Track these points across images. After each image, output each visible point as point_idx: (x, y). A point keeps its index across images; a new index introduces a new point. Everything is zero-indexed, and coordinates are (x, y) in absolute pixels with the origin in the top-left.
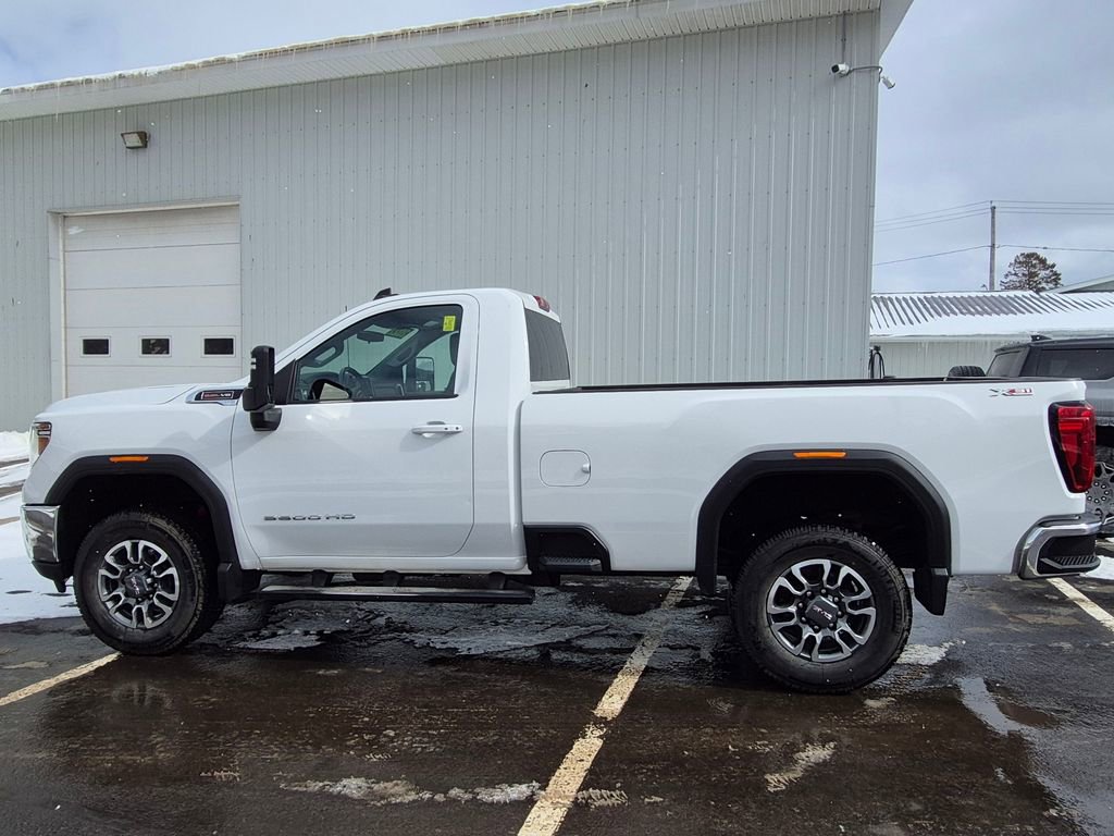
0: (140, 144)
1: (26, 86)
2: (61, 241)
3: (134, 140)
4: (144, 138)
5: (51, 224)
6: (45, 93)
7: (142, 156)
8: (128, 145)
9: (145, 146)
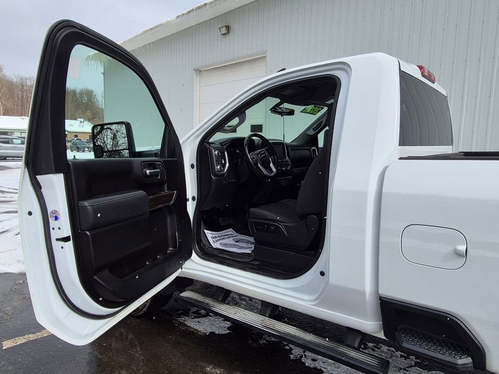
0: (226, 32)
1: (183, 12)
2: (198, 82)
3: (224, 30)
4: (228, 28)
5: (194, 75)
6: (191, 14)
7: (228, 37)
8: (222, 33)
9: (229, 32)
